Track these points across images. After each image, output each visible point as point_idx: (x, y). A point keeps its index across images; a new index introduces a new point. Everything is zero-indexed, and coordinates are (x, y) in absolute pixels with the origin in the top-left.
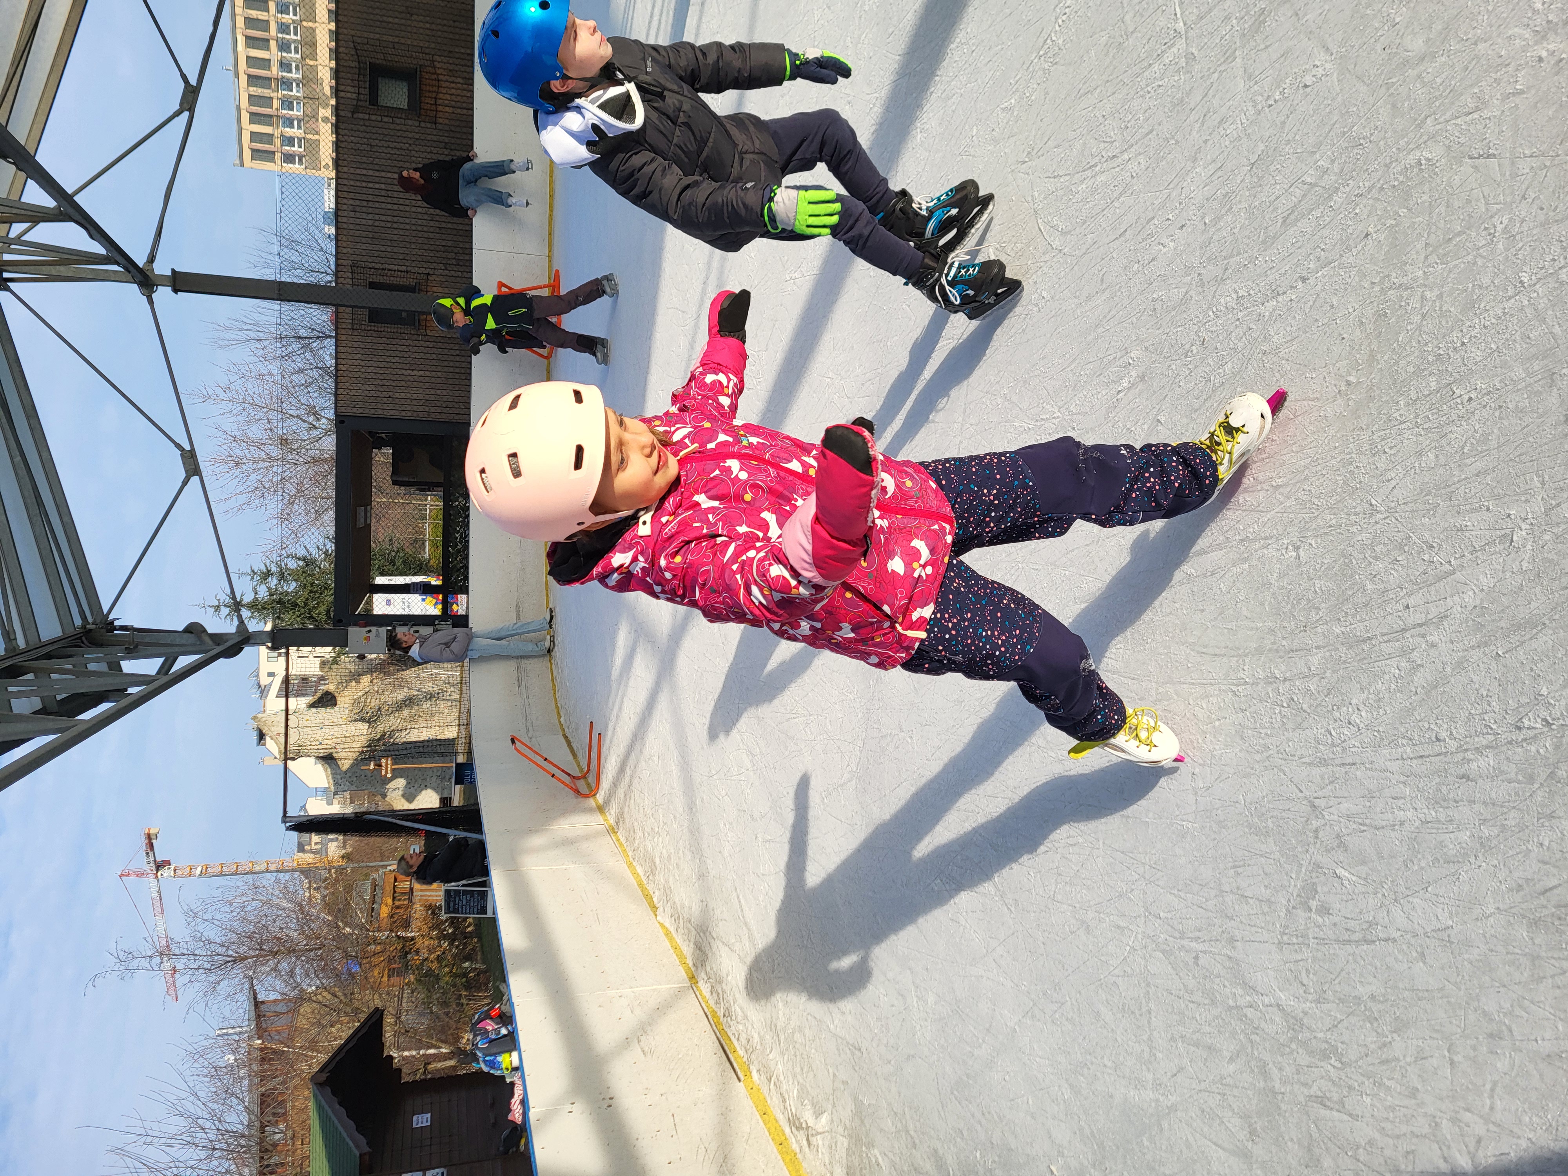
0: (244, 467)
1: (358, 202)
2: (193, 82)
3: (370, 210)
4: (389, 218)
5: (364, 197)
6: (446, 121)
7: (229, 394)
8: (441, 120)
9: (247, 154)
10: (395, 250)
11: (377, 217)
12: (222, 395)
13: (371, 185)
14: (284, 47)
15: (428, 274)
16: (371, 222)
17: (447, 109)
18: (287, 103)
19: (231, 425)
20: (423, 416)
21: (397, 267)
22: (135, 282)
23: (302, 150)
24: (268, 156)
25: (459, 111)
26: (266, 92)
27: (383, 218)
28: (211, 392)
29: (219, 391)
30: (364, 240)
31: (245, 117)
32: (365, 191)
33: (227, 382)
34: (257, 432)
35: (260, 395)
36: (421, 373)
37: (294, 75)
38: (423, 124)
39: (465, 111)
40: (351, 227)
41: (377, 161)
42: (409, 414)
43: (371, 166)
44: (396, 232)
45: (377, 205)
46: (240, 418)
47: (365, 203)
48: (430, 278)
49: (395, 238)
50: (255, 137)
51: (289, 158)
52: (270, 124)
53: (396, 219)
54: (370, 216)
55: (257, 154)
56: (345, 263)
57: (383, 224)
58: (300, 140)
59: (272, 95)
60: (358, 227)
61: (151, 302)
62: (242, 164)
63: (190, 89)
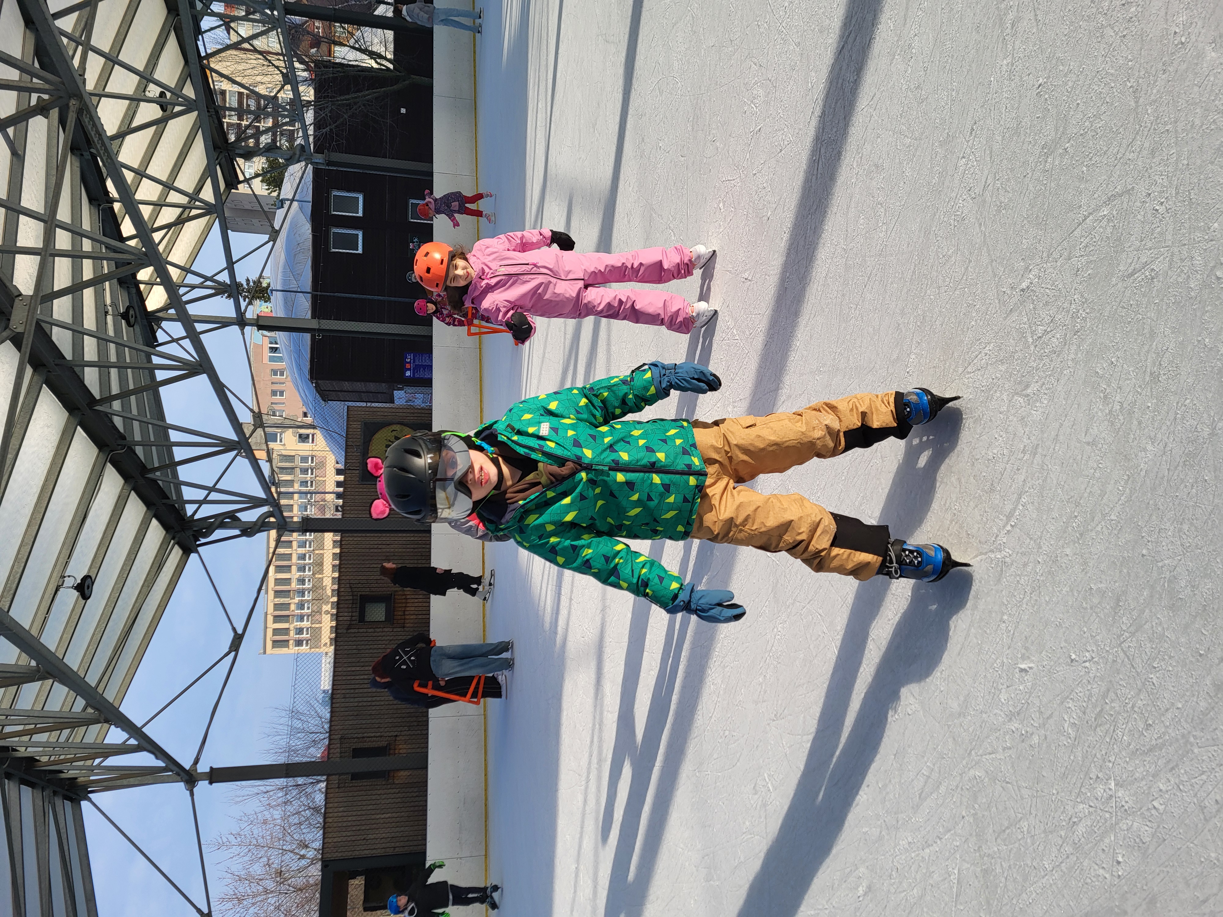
0: (245, 903)
1: (348, 691)
2: (240, 631)
3: (356, 695)
4: (370, 699)
5: (353, 687)
6: (412, 625)
7: (239, 839)
8: (408, 625)
9: (269, 644)
10: (373, 721)
11: (360, 699)
12: (233, 841)
13: (357, 677)
14: (302, 569)
15: (396, 736)
16: (356, 704)
17: (412, 617)
18: (301, 606)
19: (237, 867)
20: (390, 851)
21: (373, 735)
22: (182, 781)
23: (309, 636)
24: (284, 644)
25: (420, 617)
26: (286, 600)
27: (365, 699)
28: (225, 840)
29: (231, 838)
30: (351, 718)
31: (270, 618)
32: (353, 682)
33: (239, 830)
34: (258, 869)
35: (263, 837)
36: (389, 815)
37: (307, 586)
38: (395, 630)
39: (424, 617)
40: (342, 709)
41: (362, 660)
42: (379, 851)
43: (358, 664)
44: (374, 708)
45: (361, 691)
46: (246, 858)
47: (352, 691)
48: (398, 738)
49: (374, 712)
50: (276, 632)
51: (299, 643)
52: (287, 622)
53: (374, 699)
54: (356, 700)
55: (276, 644)
56: (336, 737)
57: (365, 704)
58: (308, 629)
59: (290, 602)
60: (347, 709)
61: (192, 794)
62: (265, 652)
63: (238, 636)
